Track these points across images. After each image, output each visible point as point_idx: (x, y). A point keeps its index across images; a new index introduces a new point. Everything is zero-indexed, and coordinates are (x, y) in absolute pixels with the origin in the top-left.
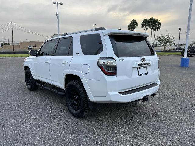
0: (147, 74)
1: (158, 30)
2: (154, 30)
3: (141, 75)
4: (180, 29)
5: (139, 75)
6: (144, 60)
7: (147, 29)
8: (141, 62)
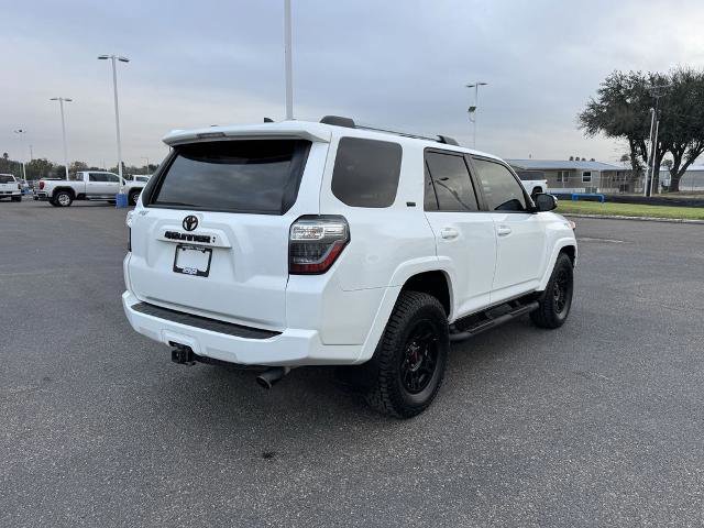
0: (206, 274)
3: (180, 271)
5: (177, 270)
6: (190, 223)
8: (181, 231)
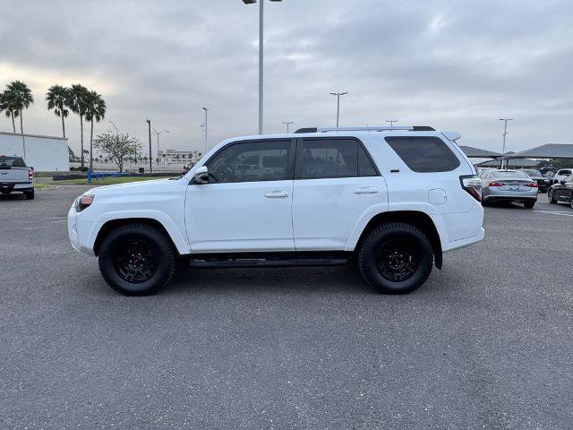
1: (98, 119)
2: (89, 118)
4: (149, 122)
7: (65, 113)
